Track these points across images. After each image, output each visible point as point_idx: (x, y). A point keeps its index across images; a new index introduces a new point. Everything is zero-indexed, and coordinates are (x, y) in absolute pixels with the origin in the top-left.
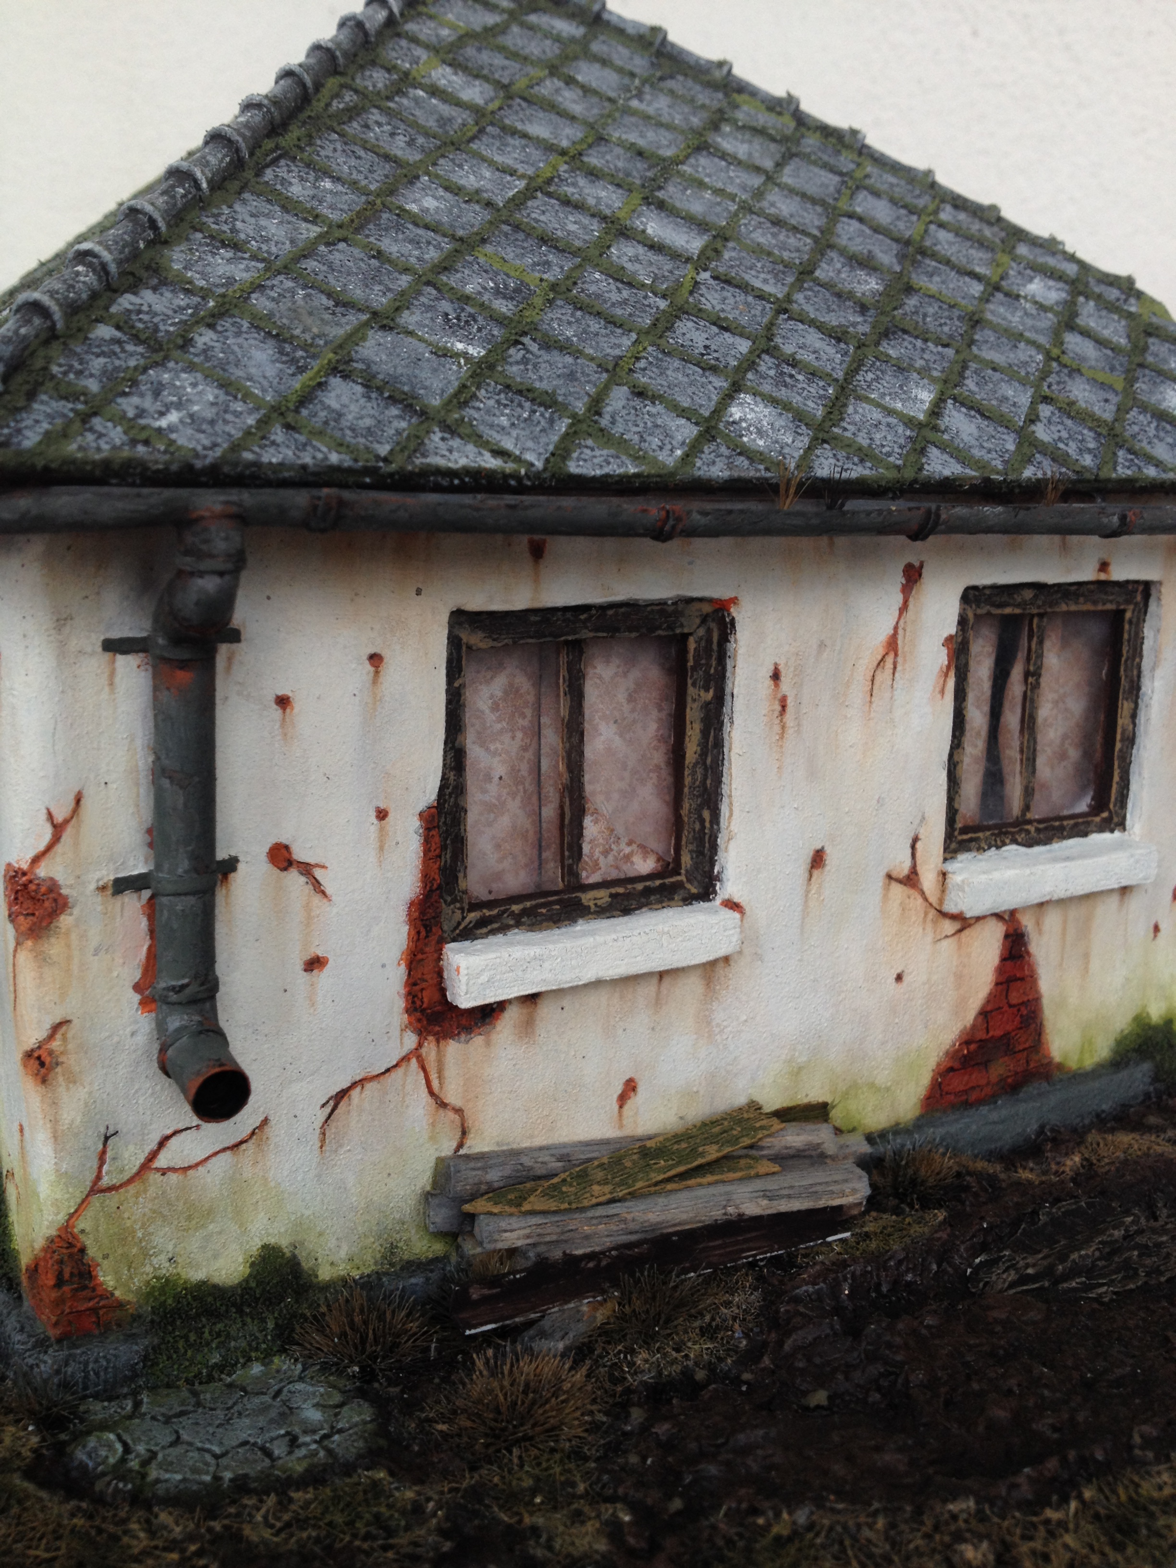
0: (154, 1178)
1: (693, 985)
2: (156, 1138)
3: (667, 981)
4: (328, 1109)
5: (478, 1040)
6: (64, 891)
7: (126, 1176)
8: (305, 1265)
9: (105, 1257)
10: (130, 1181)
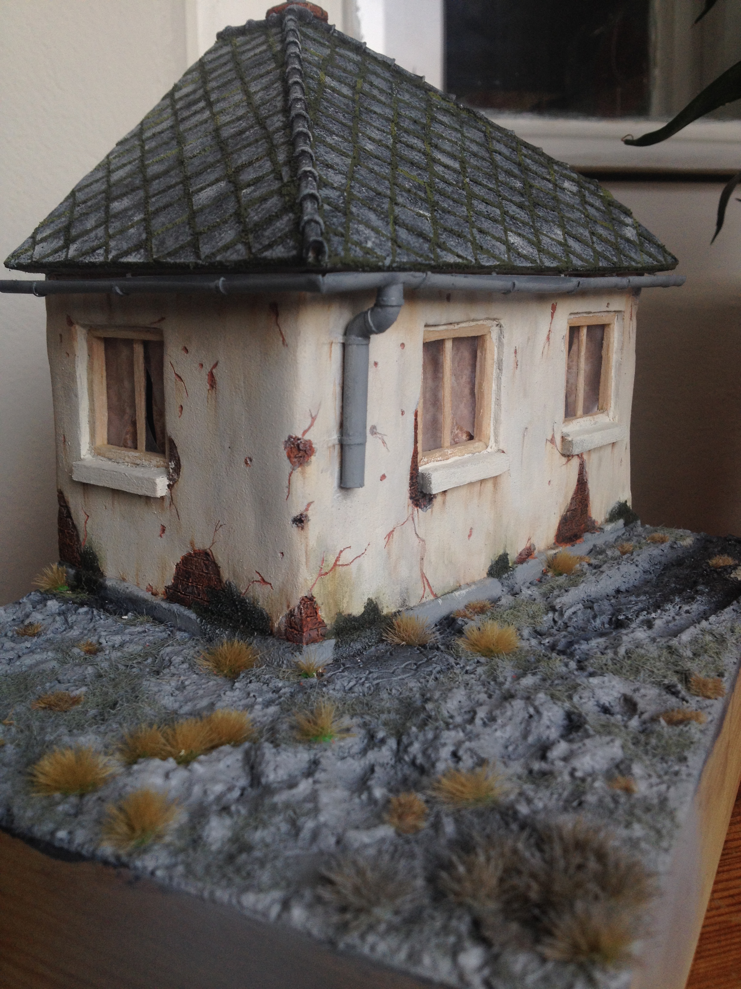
0: (337, 568)
1: (489, 486)
2: (338, 551)
3: (483, 485)
4: (387, 539)
5: (429, 510)
6: (313, 446)
7: (329, 568)
8: (380, 607)
9: (322, 604)
10: (331, 570)
